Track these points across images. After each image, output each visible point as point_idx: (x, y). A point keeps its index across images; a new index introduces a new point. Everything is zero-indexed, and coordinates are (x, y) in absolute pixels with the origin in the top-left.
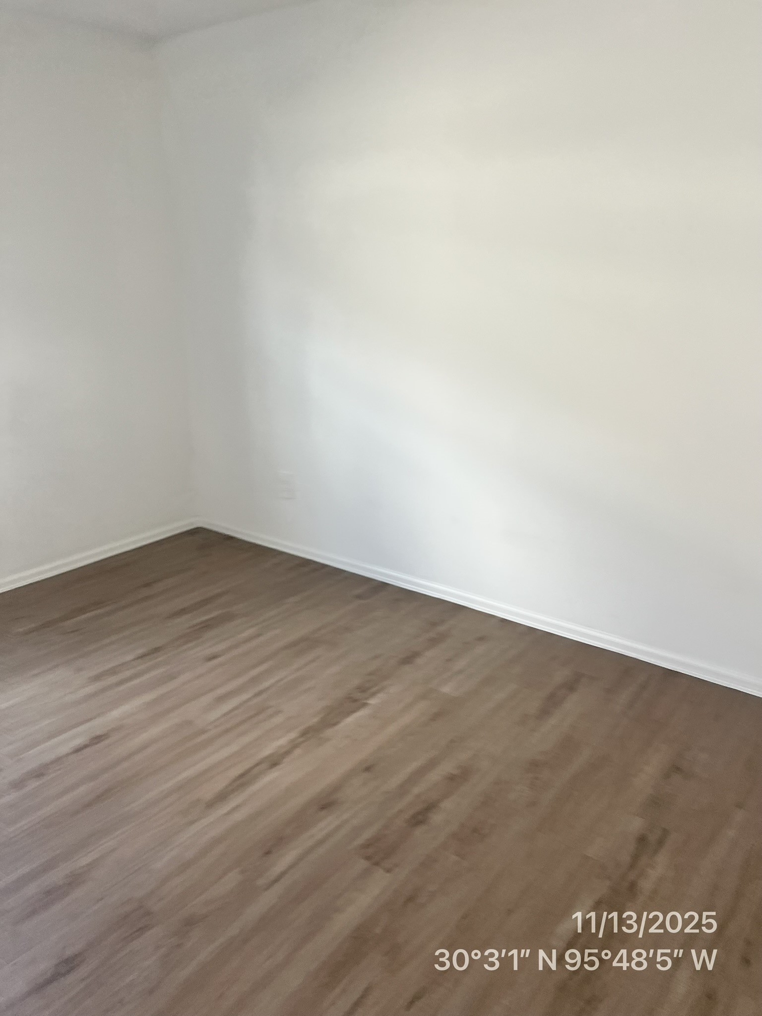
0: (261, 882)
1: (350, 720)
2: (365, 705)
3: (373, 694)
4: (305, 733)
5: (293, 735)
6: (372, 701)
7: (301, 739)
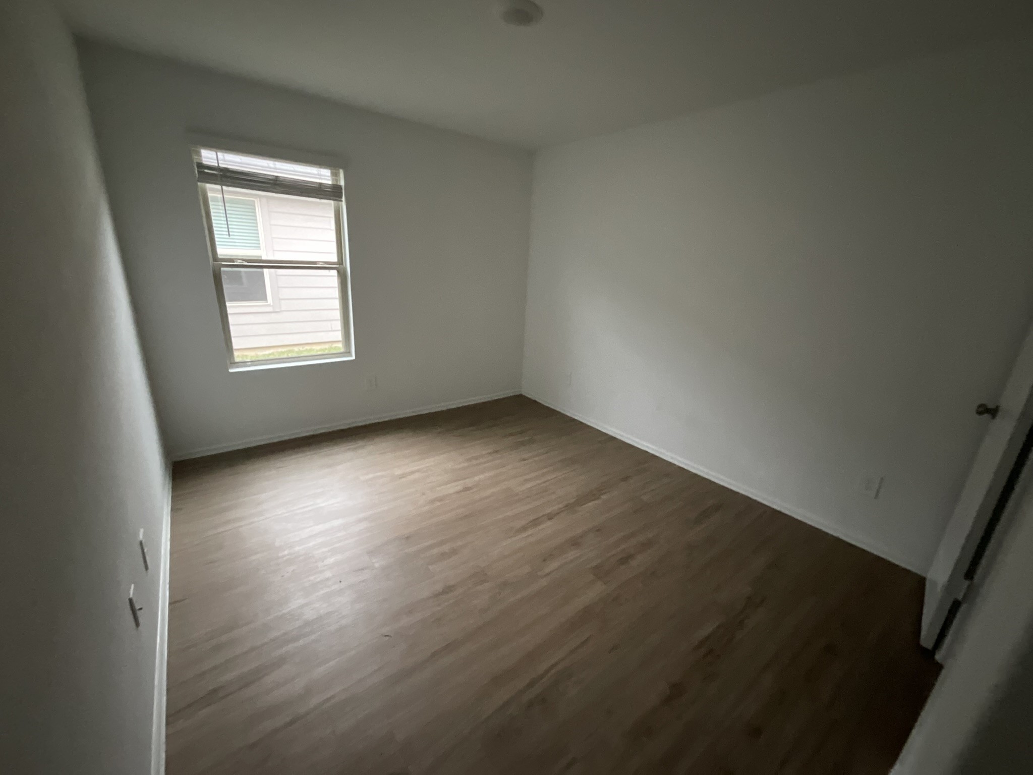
0: (540, 573)
1: (590, 504)
2: (598, 498)
3: (605, 493)
4: (567, 506)
5: (561, 506)
6: (604, 497)
7: (564, 509)
